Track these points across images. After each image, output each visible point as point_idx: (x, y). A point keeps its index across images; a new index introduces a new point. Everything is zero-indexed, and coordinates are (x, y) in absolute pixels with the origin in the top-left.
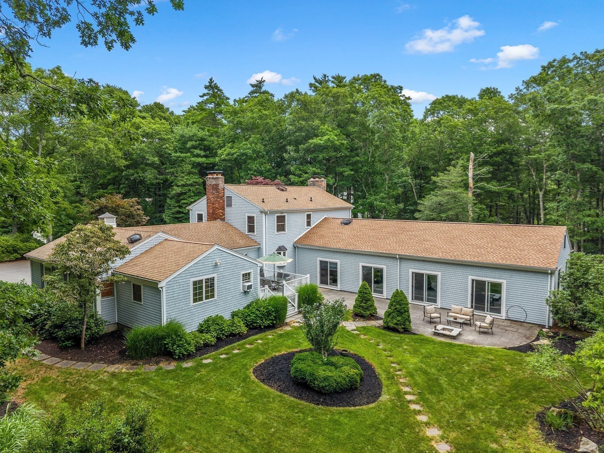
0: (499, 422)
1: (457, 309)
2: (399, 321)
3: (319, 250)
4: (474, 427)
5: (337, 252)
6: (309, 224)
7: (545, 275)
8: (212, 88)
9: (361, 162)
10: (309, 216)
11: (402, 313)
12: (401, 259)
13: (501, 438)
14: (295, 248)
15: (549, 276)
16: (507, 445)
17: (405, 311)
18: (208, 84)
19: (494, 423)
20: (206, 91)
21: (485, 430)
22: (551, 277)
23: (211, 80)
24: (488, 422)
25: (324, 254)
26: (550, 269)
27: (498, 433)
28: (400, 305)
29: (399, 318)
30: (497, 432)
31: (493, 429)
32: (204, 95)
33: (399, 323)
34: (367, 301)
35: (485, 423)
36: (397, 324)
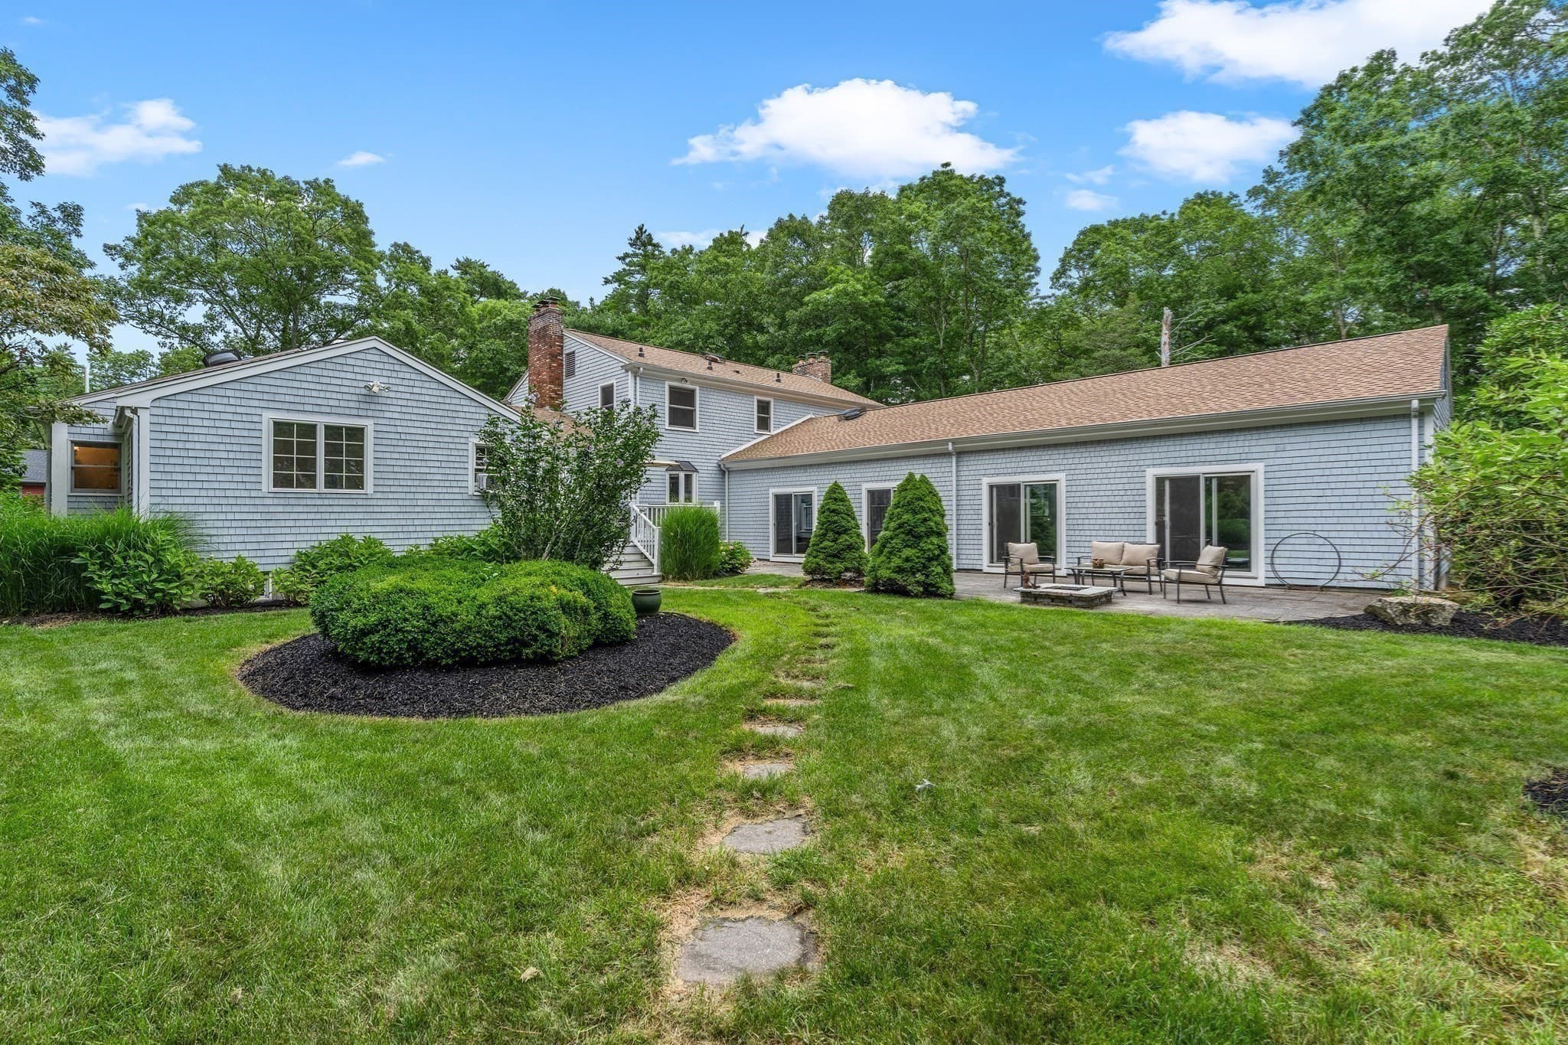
0: (1262, 801)
1: (1107, 550)
2: (907, 560)
3: (773, 469)
4: (1078, 826)
5: (811, 466)
6: (764, 424)
7: (1398, 425)
8: (644, 245)
9: (922, 348)
10: (764, 407)
11: (919, 537)
12: (960, 454)
13: (1300, 905)
14: (723, 473)
15: (1415, 423)
16: (1363, 964)
17: (931, 533)
18: (634, 236)
19: (1227, 810)
20: (630, 250)
21: (1159, 843)
22: (1421, 427)
23: (641, 229)
24: (1186, 801)
25: (782, 477)
26: (1414, 396)
27: (1265, 868)
28: (915, 513)
29: (908, 552)
30: (1251, 859)
31: (1221, 843)
32: (627, 255)
33: (908, 565)
34: (839, 533)
35: (1164, 807)
36: (900, 570)
